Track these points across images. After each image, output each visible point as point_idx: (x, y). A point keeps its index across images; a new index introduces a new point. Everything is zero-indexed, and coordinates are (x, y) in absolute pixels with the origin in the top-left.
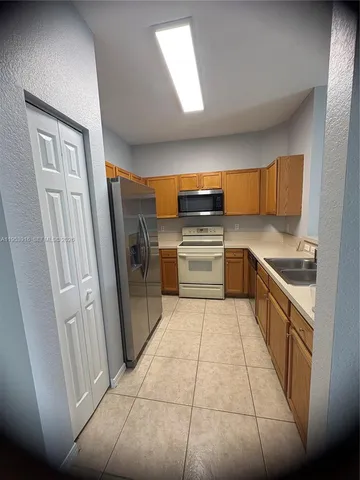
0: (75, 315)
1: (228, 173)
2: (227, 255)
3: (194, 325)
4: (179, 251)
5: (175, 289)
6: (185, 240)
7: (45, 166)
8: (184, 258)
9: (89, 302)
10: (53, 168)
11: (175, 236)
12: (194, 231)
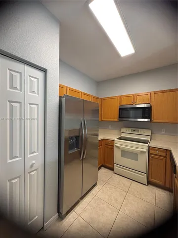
0: (19, 177)
1: (156, 93)
2: (151, 152)
3: (116, 200)
4: (115, 142)
5: (111, 166)
6: (123, 135)
7: (10, 88)
8: (118, 147)
9: (33, 169)
10: (17, 90)
11: (116, 132)
12: (129, 130)
